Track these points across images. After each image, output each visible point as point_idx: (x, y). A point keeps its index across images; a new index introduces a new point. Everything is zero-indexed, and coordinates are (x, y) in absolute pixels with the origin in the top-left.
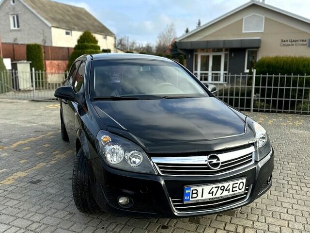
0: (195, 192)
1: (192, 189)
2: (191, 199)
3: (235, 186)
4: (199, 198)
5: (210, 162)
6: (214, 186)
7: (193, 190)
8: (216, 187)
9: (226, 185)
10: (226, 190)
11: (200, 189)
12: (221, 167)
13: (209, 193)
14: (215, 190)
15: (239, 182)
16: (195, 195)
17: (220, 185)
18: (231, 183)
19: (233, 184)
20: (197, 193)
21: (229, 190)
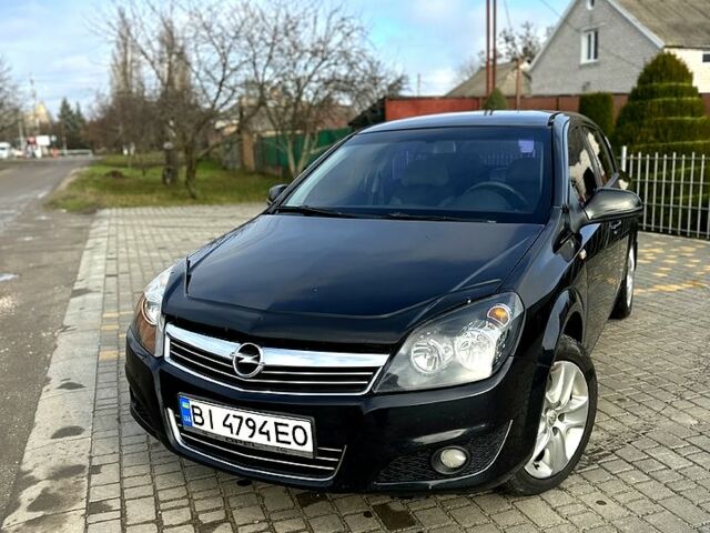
0: (197, 411)
1: (192, 403)
2: (194, 425)
3: (281, 429)
4: (207, 427)
5: (238, 359)
6: (232, 412)
7: (193, 407)
8: (234, 416)
9: (259, 419)
10: (261, 432)
11: (205, 407)
12: (259, 376)
13: (224, 425)
14: (235, 423)
15: (292, 423)
16: (198, 419)
17: (246, 415)
18: (271, 420)
19: (276, 424)
20: (201, 415)
21: (267, 433)
